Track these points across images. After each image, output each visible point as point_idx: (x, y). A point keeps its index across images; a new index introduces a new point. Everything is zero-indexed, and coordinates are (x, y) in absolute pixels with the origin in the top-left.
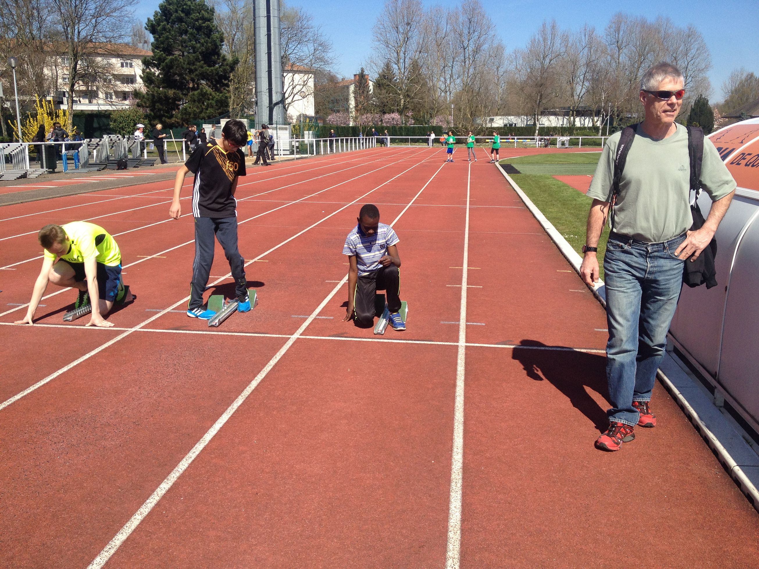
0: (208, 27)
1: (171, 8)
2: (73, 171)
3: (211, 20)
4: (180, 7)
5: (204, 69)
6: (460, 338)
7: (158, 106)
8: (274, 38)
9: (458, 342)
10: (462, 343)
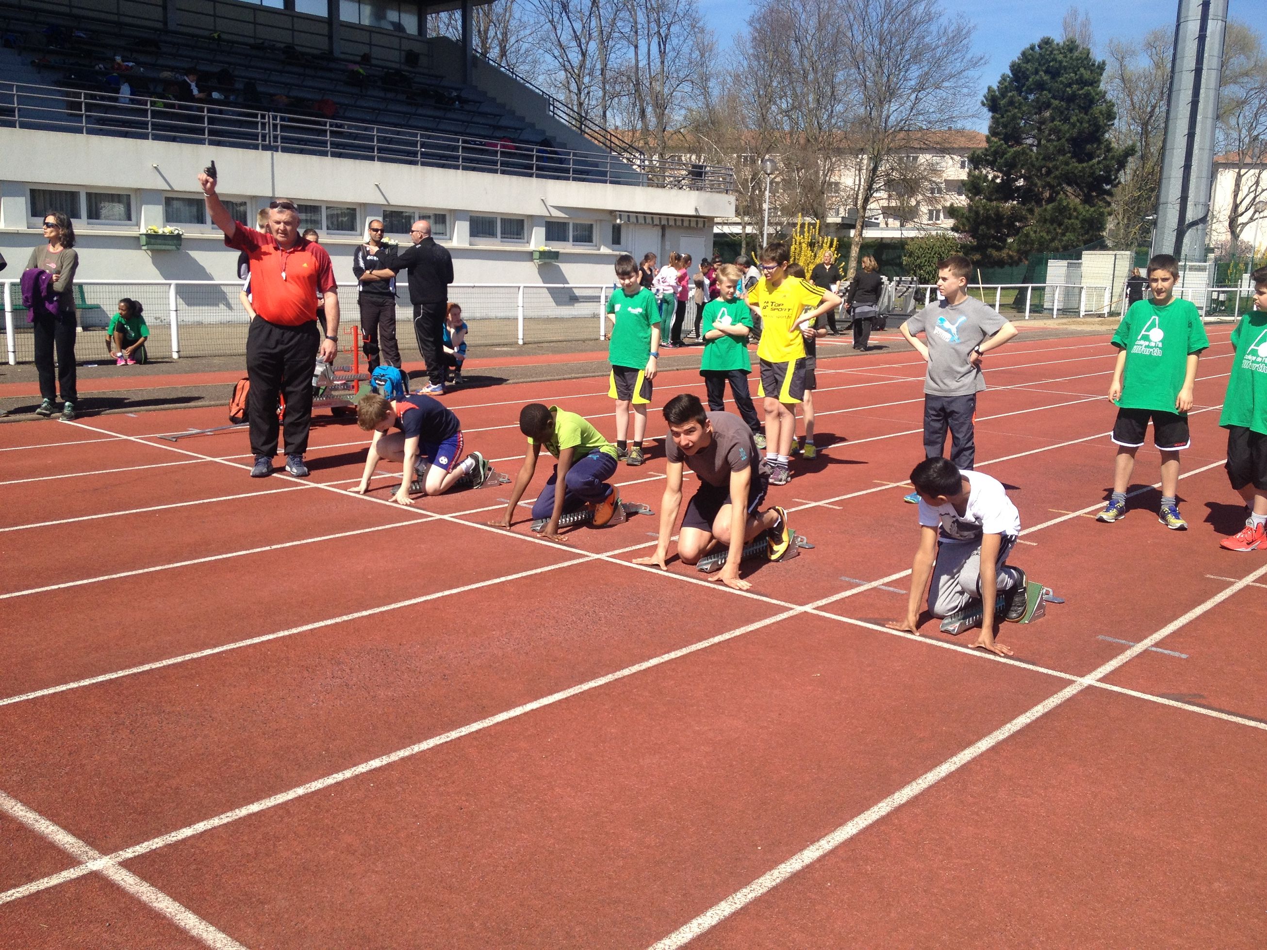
0: (1087, 95)
1: (1029, 67)
3: (1096, 82)
4: (1044, 64)
5: (1071, 166)
6: (1099, 670)
7: (982, 230)
8: (1204, 109)
9: (1082, 676)
10: (1090, 680)
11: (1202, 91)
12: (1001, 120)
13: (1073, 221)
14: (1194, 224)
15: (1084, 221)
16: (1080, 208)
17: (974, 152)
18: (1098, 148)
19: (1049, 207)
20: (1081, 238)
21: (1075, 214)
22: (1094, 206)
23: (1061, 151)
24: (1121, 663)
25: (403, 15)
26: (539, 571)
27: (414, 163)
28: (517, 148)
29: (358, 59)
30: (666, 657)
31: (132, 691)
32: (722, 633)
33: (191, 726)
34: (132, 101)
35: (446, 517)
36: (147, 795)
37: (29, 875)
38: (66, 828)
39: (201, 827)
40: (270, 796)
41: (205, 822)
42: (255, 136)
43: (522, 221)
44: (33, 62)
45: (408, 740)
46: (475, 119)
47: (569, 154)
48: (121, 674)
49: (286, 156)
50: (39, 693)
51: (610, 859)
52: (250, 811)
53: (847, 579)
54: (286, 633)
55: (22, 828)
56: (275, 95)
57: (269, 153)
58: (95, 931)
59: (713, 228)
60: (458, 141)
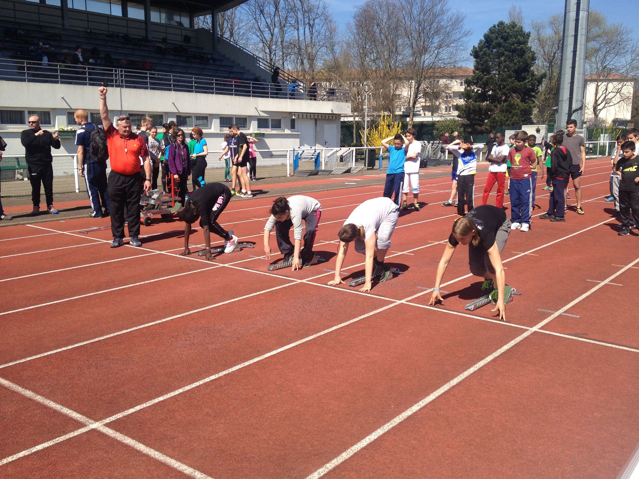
0: (522, 49)
1: (493, 36)
3: (526, 42)
4: (500, 34)
5: (515, 84)
6: (539, 324)
7: (472, 116)
8: (580, 54)
9: (532, 327)
10: (535, 329)
11: (578, 46)
12: (480, 62)
13: (516, 111)
14: (576, 110)
15: (522, 111)
16: (520, 104)
17: (467, 78)
18: (528, 75)
19: (505, 104)
20: (521, 119)
21: (517, 107)
22: (526, 103)
23: (510, 77)
24: (549, 321)
25: (182, 18)
26: (274, 289)
27: (192, 91)
28: (242, 83)
29: (161, 40)
30: (340, 326)
31: (92, 350)
32: (364, 314)
33: (124, 365)
34: (49, 65)
35: (226, 265)
36: (110, 396)
37: (64, 432)
38: (75, 411)
39: (138, 408)
40: (167, 393)
41: (140, 406)
43: (246, 118)
45: (226, 367)
46: (221, 69)
47: (268, 85)
48: (85, 343)
49: (127, 90)
50: (49, 353)
51: (326, 413)
52: (159, 400)
53: (420, 287)
54: (160, 321)
55: (55, 412)
56: (120, 60)
57: (119, 89)
58: (100, 453)
59: (340, 119)
60: (213, 80)
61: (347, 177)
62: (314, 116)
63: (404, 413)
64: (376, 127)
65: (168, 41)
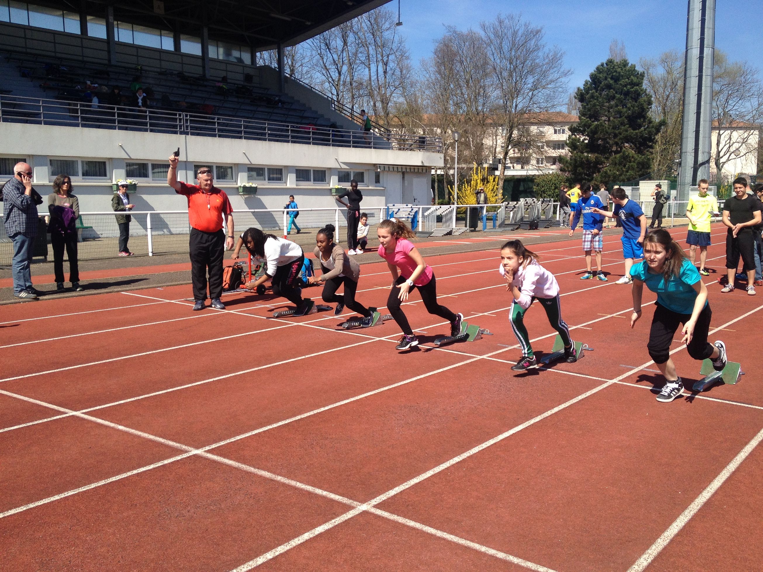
0: (636, 91)
1: (601, 76)
2: (491, 230)
3: (640, 84)
4: (610, 74)
5: (629, 132)
7: (579, 170)
8: (705, 98)
11: (703, 88)
12: (587, 107)
13: (632, 163)
14: (703, 164)
15: (639, 163)
16: (636, 156)
17: (572, 125)
18: (644, 121)
19: (618, 156)
20: (638, 174)
21: (633, 159)
22: (644, 155)
23: (622, 124)
25: (243, 54)
26: (457, 365)
27: (265, 140)
29: (220, 79)
30: (561, 407)
32: (581, 394)
34: (101, 107)
35: (383, 339)
36: (357, 476)
37: (334, 513)
38: (331, 492)
39: (397, 490)
40: (418, 475)
41: (398, 488)
42: (175, 126)
43: (325, 171)
44: (40, 86)
45: (463, 449)
46: (291, 113)
47: (349, 132)
48: (288, 421)
49: (194, 137)
51: (611, 499)
53: (624, 366)
55: (310, 493)
56: (179, 102)
57: (184, 136)
58: (390, 536)
59: (431, 172)
60: (288, 126)
61: (451, 240)
62: (402, 168)
63: (697, 500)
64: (469, 182)
65: (229, 81)
